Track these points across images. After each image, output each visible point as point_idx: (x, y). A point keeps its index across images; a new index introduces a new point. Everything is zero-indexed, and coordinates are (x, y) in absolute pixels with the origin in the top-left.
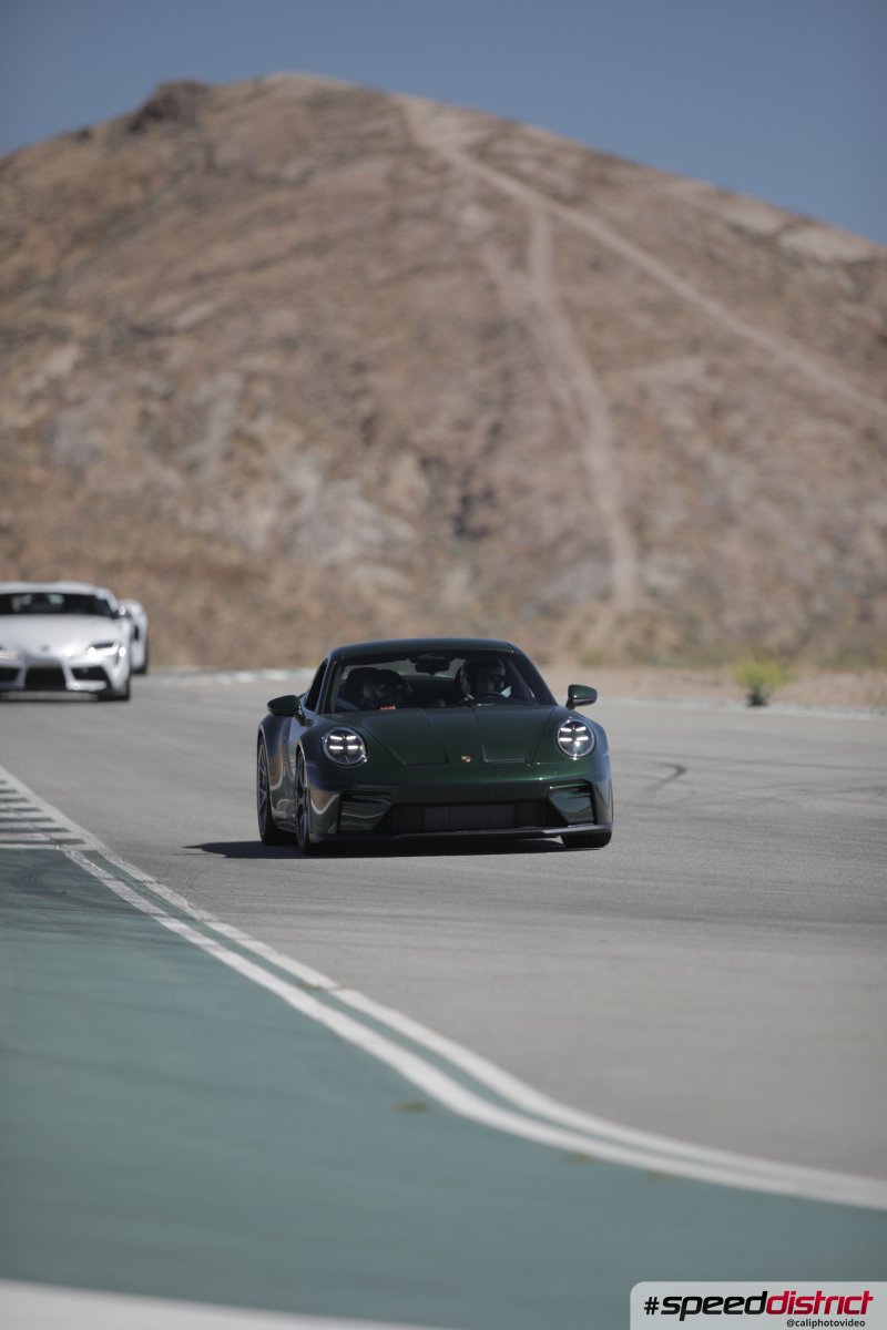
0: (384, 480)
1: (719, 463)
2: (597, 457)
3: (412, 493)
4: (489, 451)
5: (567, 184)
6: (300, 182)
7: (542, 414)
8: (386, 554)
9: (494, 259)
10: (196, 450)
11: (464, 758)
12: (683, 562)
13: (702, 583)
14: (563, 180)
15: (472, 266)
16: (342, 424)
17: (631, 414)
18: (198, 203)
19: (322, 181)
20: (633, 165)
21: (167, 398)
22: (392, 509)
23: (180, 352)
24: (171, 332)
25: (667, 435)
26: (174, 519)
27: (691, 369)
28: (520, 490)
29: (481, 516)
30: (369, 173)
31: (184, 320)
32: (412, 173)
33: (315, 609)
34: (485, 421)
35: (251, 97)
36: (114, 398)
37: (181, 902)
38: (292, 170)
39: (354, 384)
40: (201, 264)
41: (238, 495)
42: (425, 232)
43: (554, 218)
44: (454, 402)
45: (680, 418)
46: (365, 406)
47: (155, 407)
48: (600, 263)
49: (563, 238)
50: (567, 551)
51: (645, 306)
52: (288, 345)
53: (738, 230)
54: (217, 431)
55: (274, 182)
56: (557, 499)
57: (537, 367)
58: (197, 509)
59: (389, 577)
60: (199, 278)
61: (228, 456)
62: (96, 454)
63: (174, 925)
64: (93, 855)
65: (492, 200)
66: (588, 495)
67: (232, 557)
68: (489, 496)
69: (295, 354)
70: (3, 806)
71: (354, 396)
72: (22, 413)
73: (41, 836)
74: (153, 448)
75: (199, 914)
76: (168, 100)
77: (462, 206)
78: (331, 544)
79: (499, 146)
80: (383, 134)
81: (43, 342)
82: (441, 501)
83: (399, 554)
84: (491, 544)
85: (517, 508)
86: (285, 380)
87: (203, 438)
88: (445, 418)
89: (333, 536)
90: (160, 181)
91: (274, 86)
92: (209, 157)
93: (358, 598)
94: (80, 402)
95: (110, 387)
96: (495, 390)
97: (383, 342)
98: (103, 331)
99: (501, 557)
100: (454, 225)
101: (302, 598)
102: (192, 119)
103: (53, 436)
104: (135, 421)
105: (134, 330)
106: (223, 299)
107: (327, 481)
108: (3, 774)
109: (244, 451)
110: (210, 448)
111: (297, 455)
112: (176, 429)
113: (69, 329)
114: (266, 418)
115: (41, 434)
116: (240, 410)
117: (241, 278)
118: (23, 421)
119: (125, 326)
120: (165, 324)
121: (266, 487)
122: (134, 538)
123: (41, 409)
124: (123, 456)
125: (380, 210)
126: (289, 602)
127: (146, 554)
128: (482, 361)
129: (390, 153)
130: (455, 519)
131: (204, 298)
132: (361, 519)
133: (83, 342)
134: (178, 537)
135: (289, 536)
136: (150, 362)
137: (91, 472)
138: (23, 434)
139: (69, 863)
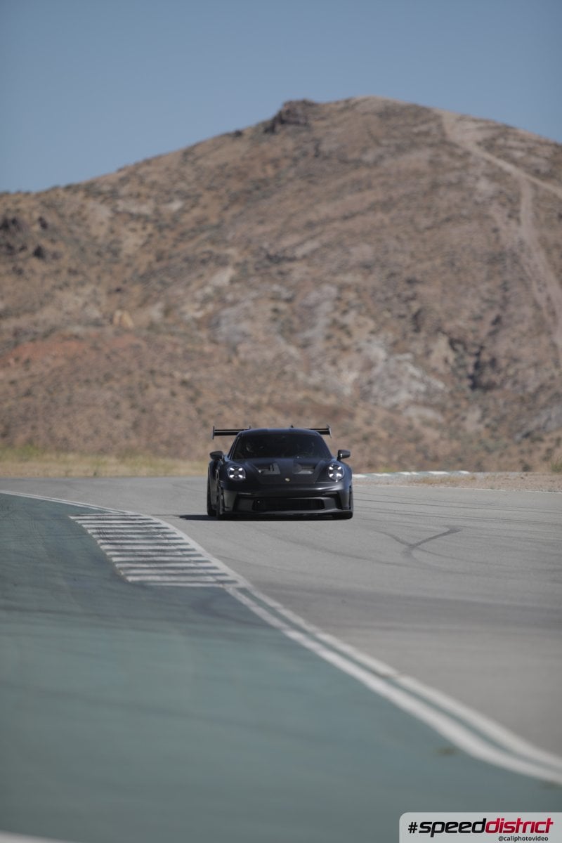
0: (428, 353)
3: (445, 361)
4: (493, 334)
5: (544, 167)
6: (375, 164)
7: (528, 311)
8: (427, 400)
9: (498, 214)
10: (309, 334)
14: (542, 164)
15: (484, 217)
16: (401, 317)
18: (309, 177)
19: (387, 163)
21: (289, 300)
22: (434, 371)
23: (298, 271)
24: (292, 260)
26: (294, 376)
28: (515, 360)
29: (488, 376)
30: (418, 158)
31: (300, 252)
32: (445, 158)
33: (383, 434)
34: (491, 316)
35: (342, 111)
36: (254, 300)
37: (299, 620)
38: (369, 157)
39: (409, 293)
40: (313, 216)
41: (334, 363)
42: (454, 196)
43: (535, 187)
44: (472, 304)
46: (415, 306)
47: (282, 306)
49: (540, 199)
50: (543, 399)
52: (367, 267)
54: (322, 322)
55: (358, 164)
56: (537, 365)
57: (525, 281)
58: (309, 373)
59: (430, 414)
60: (310, 225)
61: (329, 338)
62: (245, 335)
63: (295, 635)
64: (243, 591)
65: (496, 176)
66: (557, 363)
67: (331, 401)
68: (493, 362)
69: (371, 273)
70: (187, 559)
71: (409, 299)
72: (198, 310)
73: (210, 579)
74: (281, 332)
75: (310, 628)
76: (288, 112)
77: (477, 179)
78: (393, 394)
79: (501, 141)
80: (427, 134)
81: (212, 265)
82: (464, 366)
83: (437, 399)
84: (495, 393)
85: (511, 372)
86: (365, 290)
87: (312, 326)
88: (466, 313)
89: (394, 388)
90: (285, 163)
91: (357, 103)
92: (317, 148)
93: (410, 428)
94: (234, 303)
95: (254, 294)
96: (497, 297)
97: (427, 265)
98: (250, 258)
99: (501, 402)
100: (472, 191)
101: (375, 427)
102: (306, 124)
103: (218, 324)
104: (270, 314)
105: (269, 257)
106: (325, 238)
107: (390, 353)
108: (187, 539)
109: (339, 334)
110: (317, 333)
111: (373, 337)
112: (296, 321)
113: (227, 256)
114: (353, 313)
115: (211, 323)
116: (336, 308)
117: (337, 225)
118: (199, 315)
119: (263, 254)
120: (289, 254)
121: (353, 357)
122: (269, 389)
123: (210, 307)
124: (262, 337)
125: (425, 182)
126: (367, 430)
127: (277, 398)
128: (489, 278)
129: (431, 145)
130: (471, 377)
131: (312, 238)
132: (413, 377)
133: (237, 265)
134: (297, 388)
135: (367, 388)
136: (279, 278)
137: (242, 348)
138: (199, 323)
139: (228, 595)
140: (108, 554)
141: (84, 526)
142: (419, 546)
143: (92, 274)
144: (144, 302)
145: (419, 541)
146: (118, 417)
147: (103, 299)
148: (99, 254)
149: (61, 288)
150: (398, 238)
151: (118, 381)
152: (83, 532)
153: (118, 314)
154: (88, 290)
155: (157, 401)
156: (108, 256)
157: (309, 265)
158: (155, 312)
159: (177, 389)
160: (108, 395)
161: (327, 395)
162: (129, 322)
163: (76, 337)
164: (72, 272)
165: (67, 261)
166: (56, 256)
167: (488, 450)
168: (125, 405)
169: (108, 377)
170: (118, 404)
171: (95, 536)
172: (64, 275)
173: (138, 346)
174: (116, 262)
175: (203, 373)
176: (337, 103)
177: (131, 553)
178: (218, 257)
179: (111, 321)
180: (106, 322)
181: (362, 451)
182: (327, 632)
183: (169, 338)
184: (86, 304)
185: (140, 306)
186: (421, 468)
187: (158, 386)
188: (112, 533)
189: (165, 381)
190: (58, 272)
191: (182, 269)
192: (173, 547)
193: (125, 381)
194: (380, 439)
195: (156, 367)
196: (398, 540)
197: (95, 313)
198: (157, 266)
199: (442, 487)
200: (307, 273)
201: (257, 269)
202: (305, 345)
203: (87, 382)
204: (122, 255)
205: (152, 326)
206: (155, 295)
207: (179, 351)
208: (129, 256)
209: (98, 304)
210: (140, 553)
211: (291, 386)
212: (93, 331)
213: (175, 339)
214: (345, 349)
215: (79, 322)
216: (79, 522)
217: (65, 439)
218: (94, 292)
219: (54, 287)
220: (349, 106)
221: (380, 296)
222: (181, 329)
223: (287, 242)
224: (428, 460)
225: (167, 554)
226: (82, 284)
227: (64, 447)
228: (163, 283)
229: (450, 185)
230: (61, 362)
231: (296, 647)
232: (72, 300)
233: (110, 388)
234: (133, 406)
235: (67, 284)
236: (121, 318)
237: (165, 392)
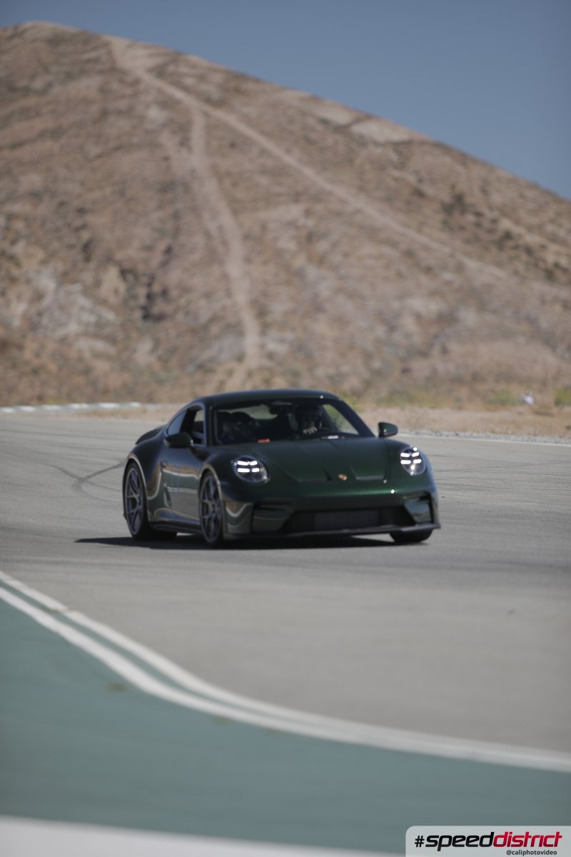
0: (98, 283)
1: (312, 272)
2: (235, 268)
3: (116, 291)
4: (164, 264)
5: (216, 94)
6: (44, 92)
7: (199, 240)
8: (98, 330)
9: (168, 141)
11: (341, 476)
12: (289, 336)
13: (300, 348)
14: (213, 91)
15: (154, 146)
16: (71, 247)
17: (256, 240)
20: (257, 81)
22: (104, 302)
25: (279, 253)
27: (294, 211)
28: (185, 290)
29: (159, 307)
30: (88, 85)
32: (115, 86)
33: (53, 367)
34: (162, 246)
35: (11, 38)
38: (38, 84)
39: (78, 222)
42: (124, 124)
43: (206, 114)
44: (143, 233)
45: (287, 243)
46: (85, 236)
48: (236, 144)
49: (212, 127)
50: (215, 329)
51: (264, 171)
52: (35, 196)
53: (324, 122)
55: (26, 91)
56: (208, 295)
57: (195, 210)
59: (100, 346)
65: (167, 103)
66: (229, 294)
68: (165, 293)
69: (40, 202)
71: (78, 229)
77: (148, 107)
78: (62, 325)
79: (171, 68)
80: (96, 61)
82: (134, 297)
83: (107, 331)
84: (166, 324)
85: (183, 301)
86: (34, 219)
88: (136, 244)
89: (64, 319)
91: (25, 30)
93: (80, 359)
96: (169, 226)
97: (97, 194)
99: (173, 333)
100: (142, 119)
101: (44, 359)
107: (60, 284)
109: (8, 265)
111: (42, 268)
114: (22, 243)
116: (4, 238)
117: (5, 153)
121: (21, 288)
125: (95, 109)
126: (36, 362)
128: (160, 207)
129: (101, 72)
130: (144, 308)
132: (82, 308)
135: (35, 319)
142: (89, 480)
145: (89, 474)
150: (67, 166)
167: (160, 382)
181: (31, 383)
186: (91, 400)
194: (50, 372)
196: (66, 473)
199: (113, 420)
214: (13, 280)
220: (17, 32)
221: (49, 226)
224: (98, 393)
229: (120, 113)
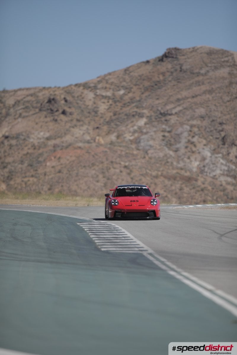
0: (229, 154)
3: (236, 158)
6: (206, 74)
8: (228, 173)
10: (178, 146)
16: (217, 138)
18: (178, 80)
19: (211, 74)
21: (169, 132)
22: (231, 161)
23: (173, 119)
24: (171, 115)
26: (172, 163)
30: (224, 72)
31: (174, 111)
32: (235, 72)
35: (191, 52)
36: (155, 132)
37: (174, 267)
38: (203, 71)
39: (220, 128)
40: (179, 97)
41: (189, 158)
46: (223, 134)
47: (167, 134)
52: (202, 117)
54: (184, 141)
55: (198, 74)
58: (178, 162)
59: (230, 179)
60: (178, 100)
61: (186, 147)
62: (151, 146)
63: (172, 273)
64: (150, 254)
67: (188, 174)
69: (204, 120)
70: (127, 241)
71: (220, 131)
72: (131, 136)
73: (136, 249)
74: (166, 145)
75: (179, 270)
76: (169, 53)
78: (214, 171)
80: (227, 61)
81: (137, 117)
83: (232, 173)
86: (202, 127)
87: (180, 142)
89: (215, 168)
90: (168, 74)
91: (198, 49)
92: (181, 68)
93: (221, 185)
94: (146, 133)
95: (155, 129)
97: (228, 117)
98: (153, 114)
101: (206, 185)
102: (176, 58)
103: (139, 142)
104: (161, 138)
105: (161, 114)
106: (185, 106)
107: (212, 154)
108: (126, 233)
109: (190, 146)
110: (181, 145)
111: (205, 147)
112: (173, 140)
113: (143, 113)
114: (197, 137)
115: (137, 141)
116: (189, 135)
117: (190, 100)
118: (132, 138)
119: (158, 112)
120: (169, 112)
121: (197, 155)
122: (161, 169)
123: (136, 135)
124: (158, 147)
125: (227, 82)
126: (203, 186)
127: (165, 173)
129: (229, 66)
131: (179, 105)
132: (222, 164)
133: (148, 117)
134: (173, 169)
135: (203, 168)
136: (165, 122)
137: (149, 152)
138: (131, 141)
139: (144, 256)
140: (94, 239)
141: (83, 227)
142: (225, 235)
143: (86, 121)
144: (109, 133)
145: (225, 233)
146: (98, 181)
147: (91, 132)
148: (89, 113)
149: (73, 127)
150: (215, 105)
151: (98, 166)
152: (83, 230)
153: (97, 138)
154: (85, 128)
155: (114, 175)
156: (93, 113)
157: (178, 117)
158: (113, 137)
159: (122, 169)
160: (94, 172)
161: (186, 172)
162: (102, 142)
163: (80, 148)
164: (78, 120)
165: (75, 116)
166: (71, 114)
168: (101, 176)
169: (93, 165)
170: (97, 176)
171: (87, 232)
172: (75, 122)
173: (106, 152)
174: (97, 116)
175: (133, 163)
176: (189, 49)
177: (103, 239)
178: (139, 114)
179: (95, 141)
180: (92, 141)
181: (201, 195)
182: (186, 271)
183: (119, 148)
184: (84, 134)
185: (107, 134)
186: (226, 202)
187: (114, 168)
188: (95, 230)
189: (118, 166)
190: (72, 120)
191: (124, 119)
192: (121, 236)
193: (101, 166)
194: (209, 190)
195: (114, 160)
196: (216, 232)
197: (88, 138)
198: (114, 118)
199: (235, 210)
200: (177, 120)
201: (156, 119)
202: (177, 151)
203: (84, 166)
204: (99, 113)
205: (112, 143)
206: (113, 129)
207: (123, 153)
208: (102, 114)
209: (89, 133)
210: (107, 239)
211: (171, 167)
212: (87, 145)
213: (121, 148)
214: (193, 152)
215: (81, 141)
216: (81, 226)
217: (76, 191)
218: (88, 129)
219: (70, 127)
220: (194, 50)
221: (208, 130)
222: (124, 144)
223: (168, 107)
224: (229, 199)
225: (118, 239)
226: (82, 125)
227: (75, 194)
228: (116, 125)
230: (74, 158)
231: (172, 278)
232: (78, 132)
233: (94, 169)
234: (104, 177)
235: (76, 126)
236: (99, 140)
237: (118, 171)
